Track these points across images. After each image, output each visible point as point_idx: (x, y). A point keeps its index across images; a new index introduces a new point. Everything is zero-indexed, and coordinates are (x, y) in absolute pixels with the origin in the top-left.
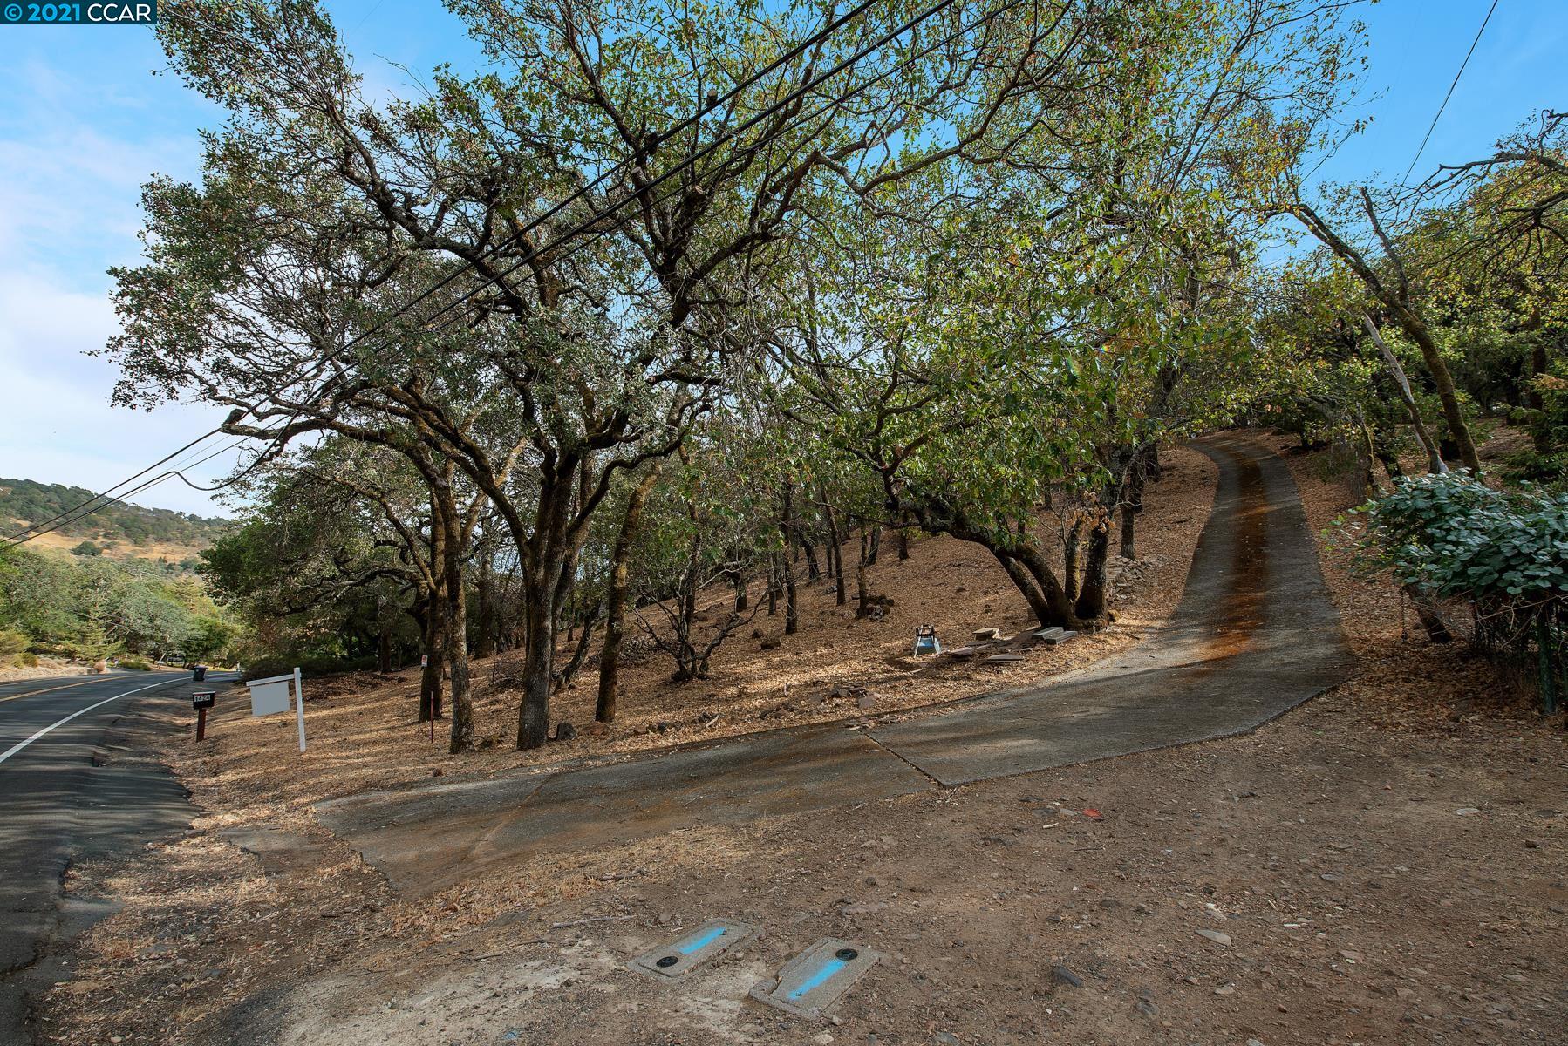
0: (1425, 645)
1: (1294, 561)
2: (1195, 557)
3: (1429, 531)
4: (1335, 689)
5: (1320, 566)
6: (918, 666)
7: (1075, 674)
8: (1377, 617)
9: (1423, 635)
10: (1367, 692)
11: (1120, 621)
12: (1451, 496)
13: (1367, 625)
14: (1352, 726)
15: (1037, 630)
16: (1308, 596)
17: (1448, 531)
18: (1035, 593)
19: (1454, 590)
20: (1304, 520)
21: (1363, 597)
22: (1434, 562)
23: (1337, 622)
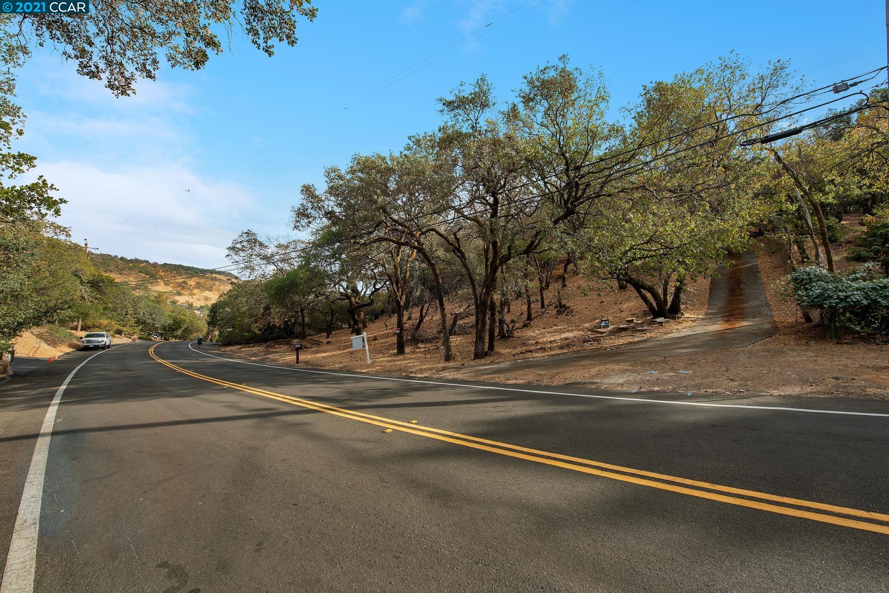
0: (803, 324)
1: (755, 291)
2: (710, 289)
3: (806, 286)
4: (771, 336)
5: (766, 294)
6: (605, 333)
7: (676, 335)
8: (787, 314)
9: (803, 320)
10: (782, 337)
11: (685, 316)
12: (815, 275)
13: (784, 317)
14: (776, 345)
15: (652, 319)
16: (760, 306)
17: (812, 287)
18: (651, 304)
19: (811, 306)
20: (759, 272)
21: (783, 307)
22: (807, 297)
23: (772, 317)
